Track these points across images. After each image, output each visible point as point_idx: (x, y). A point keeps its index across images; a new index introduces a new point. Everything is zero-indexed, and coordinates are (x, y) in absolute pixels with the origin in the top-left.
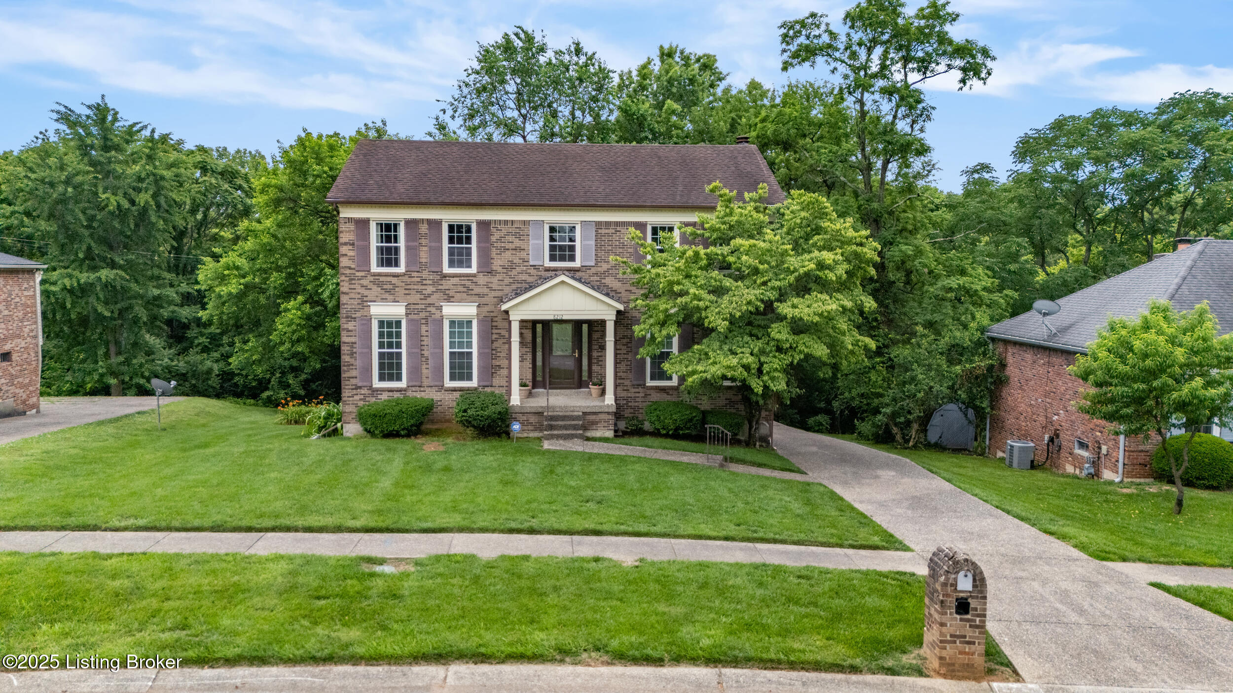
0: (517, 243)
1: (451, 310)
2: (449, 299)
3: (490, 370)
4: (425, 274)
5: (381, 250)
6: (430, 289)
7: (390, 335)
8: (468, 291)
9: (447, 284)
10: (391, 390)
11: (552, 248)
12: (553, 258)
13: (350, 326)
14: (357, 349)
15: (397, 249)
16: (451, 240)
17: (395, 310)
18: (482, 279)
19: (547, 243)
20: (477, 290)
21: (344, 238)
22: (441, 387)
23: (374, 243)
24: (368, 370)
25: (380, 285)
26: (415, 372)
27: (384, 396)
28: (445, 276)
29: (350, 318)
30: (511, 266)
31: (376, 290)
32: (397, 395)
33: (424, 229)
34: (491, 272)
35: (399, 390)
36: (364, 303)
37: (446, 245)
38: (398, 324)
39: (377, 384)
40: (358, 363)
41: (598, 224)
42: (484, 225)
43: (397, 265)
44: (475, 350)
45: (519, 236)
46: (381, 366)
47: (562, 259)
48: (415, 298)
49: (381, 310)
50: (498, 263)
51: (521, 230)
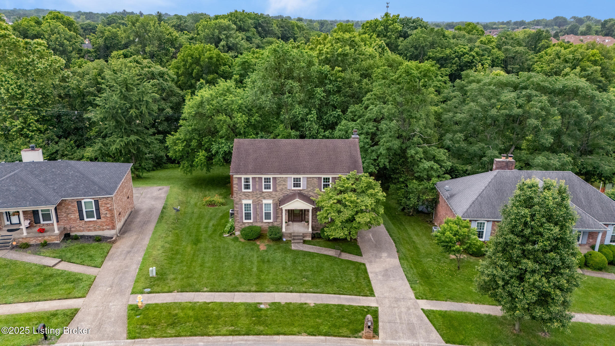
0: (284, 183)
1: (265, 202)
2: (264, 198)
3: (276, 218)
4: (258, 192)
5: (245, 185)
6: (259, 196)
7: (248, 208)
8: (270, 196)
9: (263, 195)
10: (248, 223)
11: (294, 184)
12: (294, 186)
13: (237, 206)
14: (239, 212)
15: (249, 185)
16: (265, 182)
17: (250, 202)
18: (274, 193)
19: (293, 182)
20: (272, 196)
21: (235, 182)
22: (262, 222)
23: (243, 183)
24: (242, 217)
25: (245, 195)
26: (255, 218)
27: (247, 225)
28: (263, 192)
29: (236, 204)
30: (282, 189)
31: (244, 196)
32: (250, 224)
33: (257, 180)
34: (276, 191)
35: (251, 223)
36: (240, 200)
37: (263, 183)
38: (250, 205)
39: (245, 221)
40: (239, 216)
41: (308, 178)
42: (274, 179)
43: (249, 189)
44: (272, 212)
45: (285, 181)
46: (245, 216)
47: (297, 186)
48: (255, 198)
49: (244, 202)
50: (278, 189)
51: (285, 180)
